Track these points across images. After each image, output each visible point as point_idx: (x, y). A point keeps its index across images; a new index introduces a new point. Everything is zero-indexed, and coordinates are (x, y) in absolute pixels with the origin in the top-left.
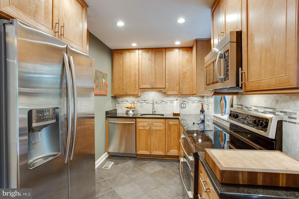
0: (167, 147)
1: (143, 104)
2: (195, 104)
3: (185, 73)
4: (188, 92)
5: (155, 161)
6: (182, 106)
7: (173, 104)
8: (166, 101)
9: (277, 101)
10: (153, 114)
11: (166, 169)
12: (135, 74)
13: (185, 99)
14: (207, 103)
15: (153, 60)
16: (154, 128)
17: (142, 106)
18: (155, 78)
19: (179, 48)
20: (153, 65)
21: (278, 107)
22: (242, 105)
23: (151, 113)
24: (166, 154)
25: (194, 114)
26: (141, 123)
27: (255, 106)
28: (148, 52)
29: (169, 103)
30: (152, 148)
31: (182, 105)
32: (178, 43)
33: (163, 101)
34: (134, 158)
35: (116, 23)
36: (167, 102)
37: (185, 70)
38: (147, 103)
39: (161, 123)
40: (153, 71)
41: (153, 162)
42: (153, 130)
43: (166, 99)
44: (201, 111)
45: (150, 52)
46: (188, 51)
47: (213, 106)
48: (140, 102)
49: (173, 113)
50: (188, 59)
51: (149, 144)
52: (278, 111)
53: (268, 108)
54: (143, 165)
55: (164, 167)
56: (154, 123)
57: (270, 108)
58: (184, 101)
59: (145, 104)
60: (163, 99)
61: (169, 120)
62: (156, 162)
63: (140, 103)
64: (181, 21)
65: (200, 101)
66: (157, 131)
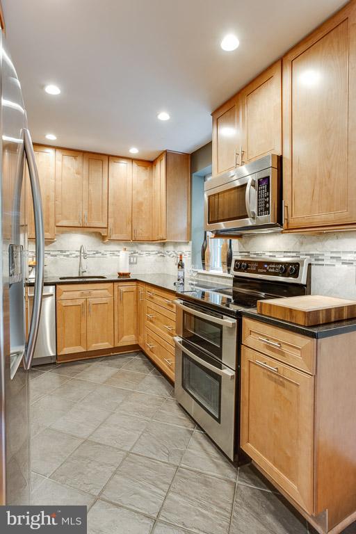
0: (116, 333)
1: (57, 258)
2: (151, 257)
3: (141, 204)
4: (145, 236)
5: (97, 361)
6: (132, 261)
7: (117, 257)
8: (102, 252)
9: (302, 243)
10: (81, 276)
11: (123, 370)
12: (48, 196)
13: (135, 249)
14: (175, 255)
15: (85, 173)
16: (92, 301)
17: (55, 263)
18: (90, 210)
19: (132, 160)
20: (85, 182)
21: (303, 250)
22: (249, 252)
23: (78, 276)
24: (116, 345)
25: (150, 273)
26: (67, 293)
27: (270, 252)
28: (75, 157)
29: (108, 256)
30: (89, 338)
31: (132, 258)
32: (134, 151)
33: (97, 253)
34: (51, 366)
35: (43, 87)
36: (105, 253)
37: (140, 199)
38: (68, 256)
39: (106, 291)
40: (85, 195)
41: (95, 364)
42: (91, 305)
43: (104, 248)
44: (179, 265)
45: (79, 159)
46: (146, 167)
47: (190, 258)
48: (52, 253)
49: (119, 274)
50: (145, 180)
51: (83, 331)
52: (303, 255)
53: (290, 252)
54: (78, 373)
55: (119, 367)
56: (94, 292)
57: (293, 252)
58: (135, 253)
59: (62, 257)
60: (97, 249)
61: (120, 284)
62: (100, 363)
63: (52, 256)
64: (164, 116)
65: (159, 253)
66: (99, 306)
